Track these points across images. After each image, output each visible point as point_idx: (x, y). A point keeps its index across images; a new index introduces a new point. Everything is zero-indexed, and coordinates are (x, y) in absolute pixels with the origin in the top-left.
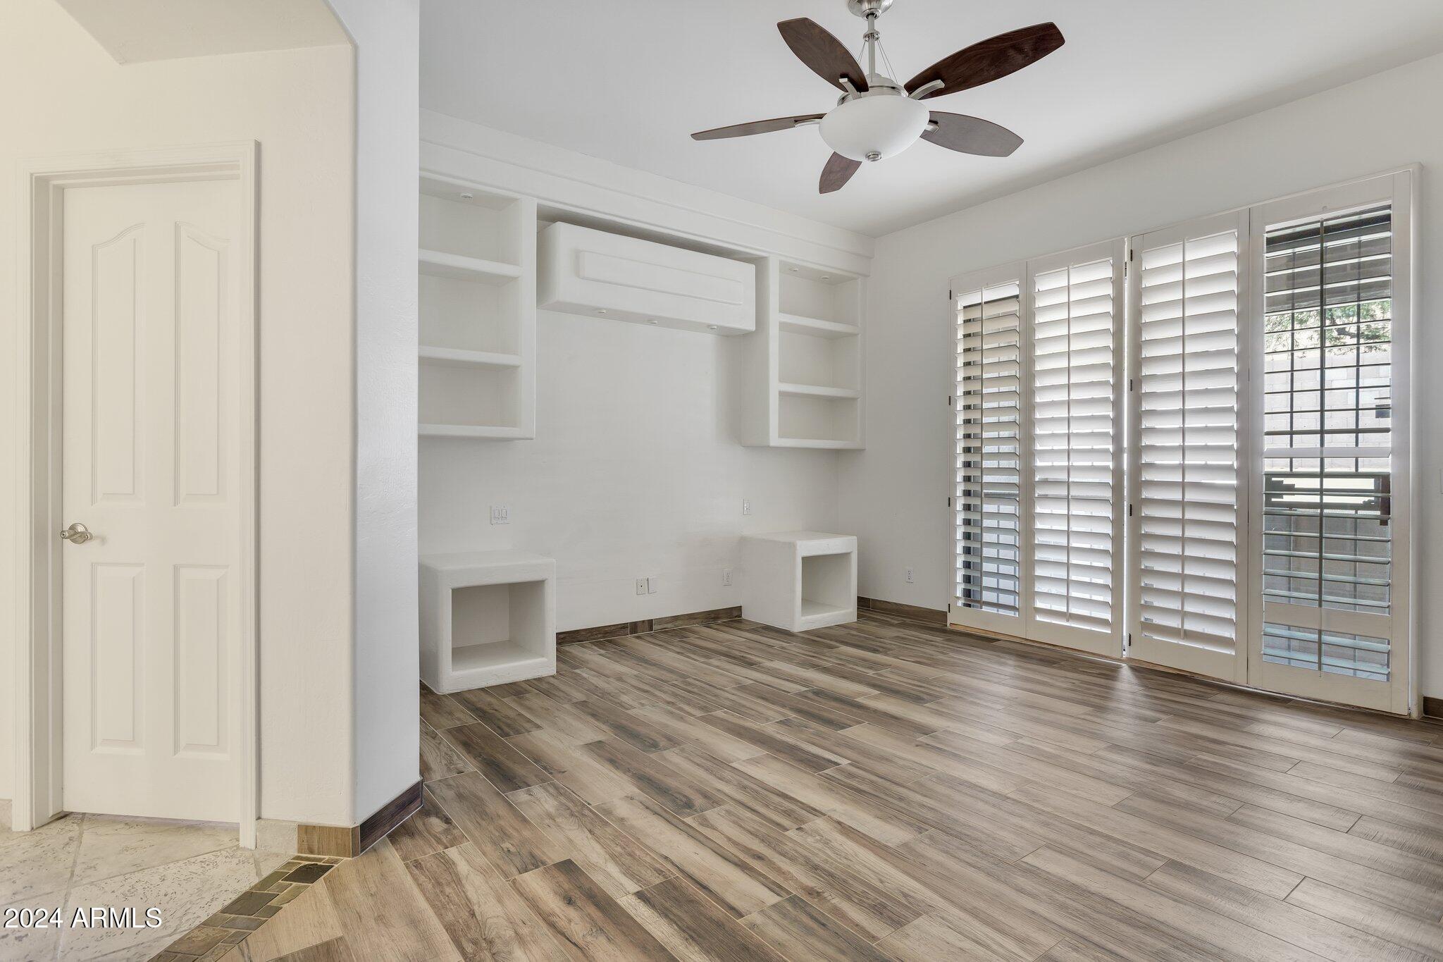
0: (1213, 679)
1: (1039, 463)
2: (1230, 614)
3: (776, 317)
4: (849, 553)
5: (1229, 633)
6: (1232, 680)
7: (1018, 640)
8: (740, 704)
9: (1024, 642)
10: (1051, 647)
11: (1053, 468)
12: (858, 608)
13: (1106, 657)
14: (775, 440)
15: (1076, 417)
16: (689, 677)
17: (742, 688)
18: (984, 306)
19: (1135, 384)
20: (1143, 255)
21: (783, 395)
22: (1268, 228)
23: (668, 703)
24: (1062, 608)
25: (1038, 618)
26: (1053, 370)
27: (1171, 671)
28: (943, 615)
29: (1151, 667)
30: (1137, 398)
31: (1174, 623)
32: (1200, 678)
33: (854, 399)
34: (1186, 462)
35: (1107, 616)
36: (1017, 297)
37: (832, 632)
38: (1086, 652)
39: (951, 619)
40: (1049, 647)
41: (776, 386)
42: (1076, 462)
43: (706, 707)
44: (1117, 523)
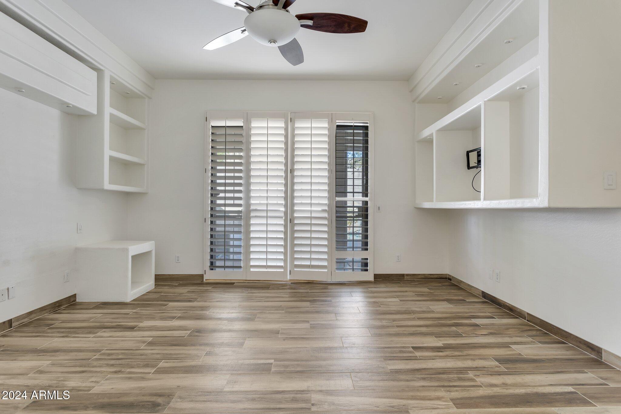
0: (320, 281)
1: (252, 202)
2: (326, 257)
3: (108, 110)
4: (151, 251)
5: (325, 263)
6: (326, 281)
7: (242, 281)
8: (167, 354)
9: (245, 281)
10: (258, 281)
11: (260, 204)
12: (155, 281)
13: (281, 281)
14: (107, 186)
15: (270, 182)
16: (103, 350)
17: (151, 344)
18: (227, 128)
19: (292, 171)
20: (296, 121)
21: (112, 159)
22: (337, 121)
23: (116, 372)
24: (264, 264)
25: (252, 270)
26: (260, 162)
27: (306, 282)
28: (202, 276)
29: (298, 281)
30: (293, 177)
31: (307, 263)
32: (316, 282)
33: (144, 165)
34: (312, 202)
35: (282, 264)
36: (242, 127)
37: (145, 297)
38: (275, 281)
39: (205, 277)
40: (257, 281)
41: (108, 153)
42: (270, 202)
43: (146, 364)
44: (285, 226)
